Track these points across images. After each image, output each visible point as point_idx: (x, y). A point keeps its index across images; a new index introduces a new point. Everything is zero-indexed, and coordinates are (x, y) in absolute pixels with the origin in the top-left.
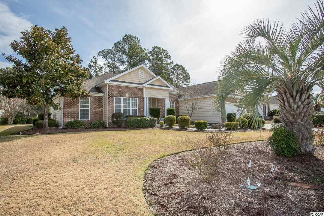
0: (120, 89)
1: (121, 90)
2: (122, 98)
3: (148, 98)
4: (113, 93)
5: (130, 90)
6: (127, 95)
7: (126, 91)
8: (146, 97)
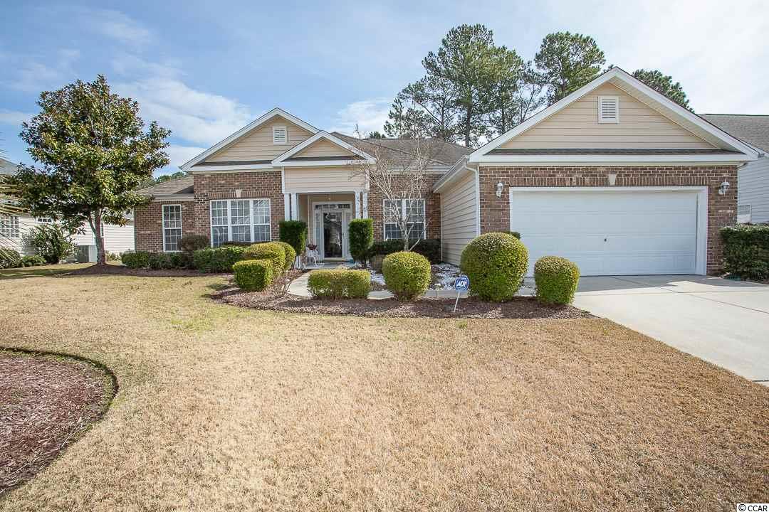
0: (220, 182)
1: (223, 182)
2: (229, 202)
3: (294, 197)
4: (205, 191)
5: (248, 181)
6: (238, 193)
7: (237, 184)
8: (290, 195)
